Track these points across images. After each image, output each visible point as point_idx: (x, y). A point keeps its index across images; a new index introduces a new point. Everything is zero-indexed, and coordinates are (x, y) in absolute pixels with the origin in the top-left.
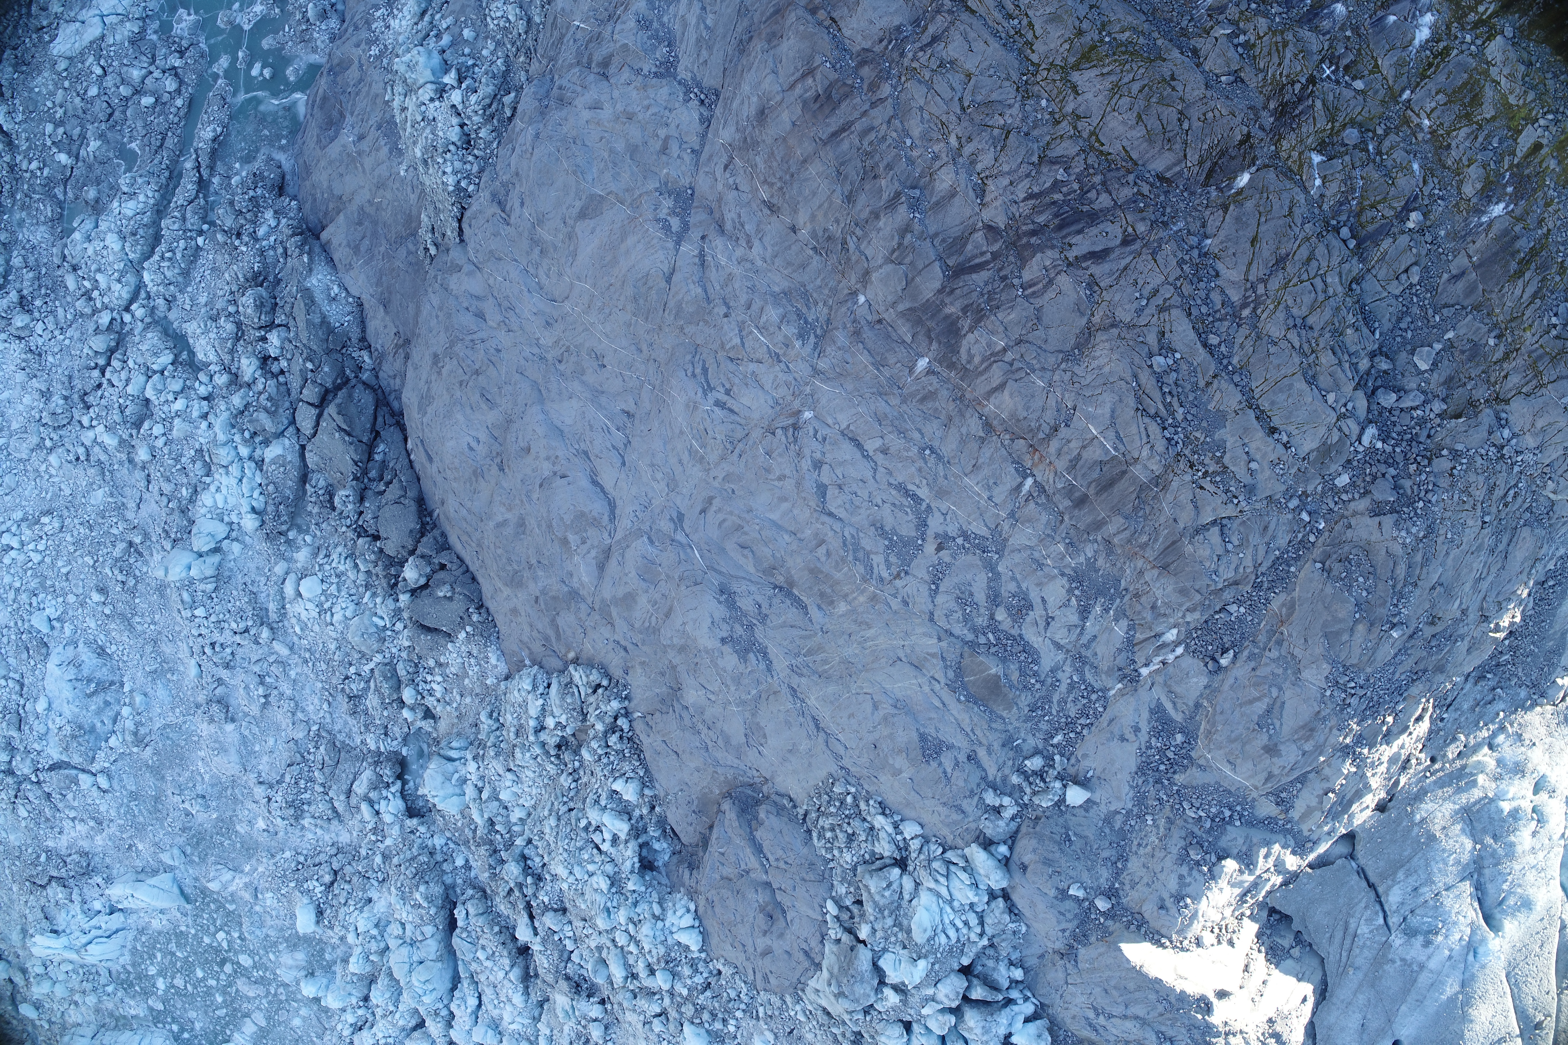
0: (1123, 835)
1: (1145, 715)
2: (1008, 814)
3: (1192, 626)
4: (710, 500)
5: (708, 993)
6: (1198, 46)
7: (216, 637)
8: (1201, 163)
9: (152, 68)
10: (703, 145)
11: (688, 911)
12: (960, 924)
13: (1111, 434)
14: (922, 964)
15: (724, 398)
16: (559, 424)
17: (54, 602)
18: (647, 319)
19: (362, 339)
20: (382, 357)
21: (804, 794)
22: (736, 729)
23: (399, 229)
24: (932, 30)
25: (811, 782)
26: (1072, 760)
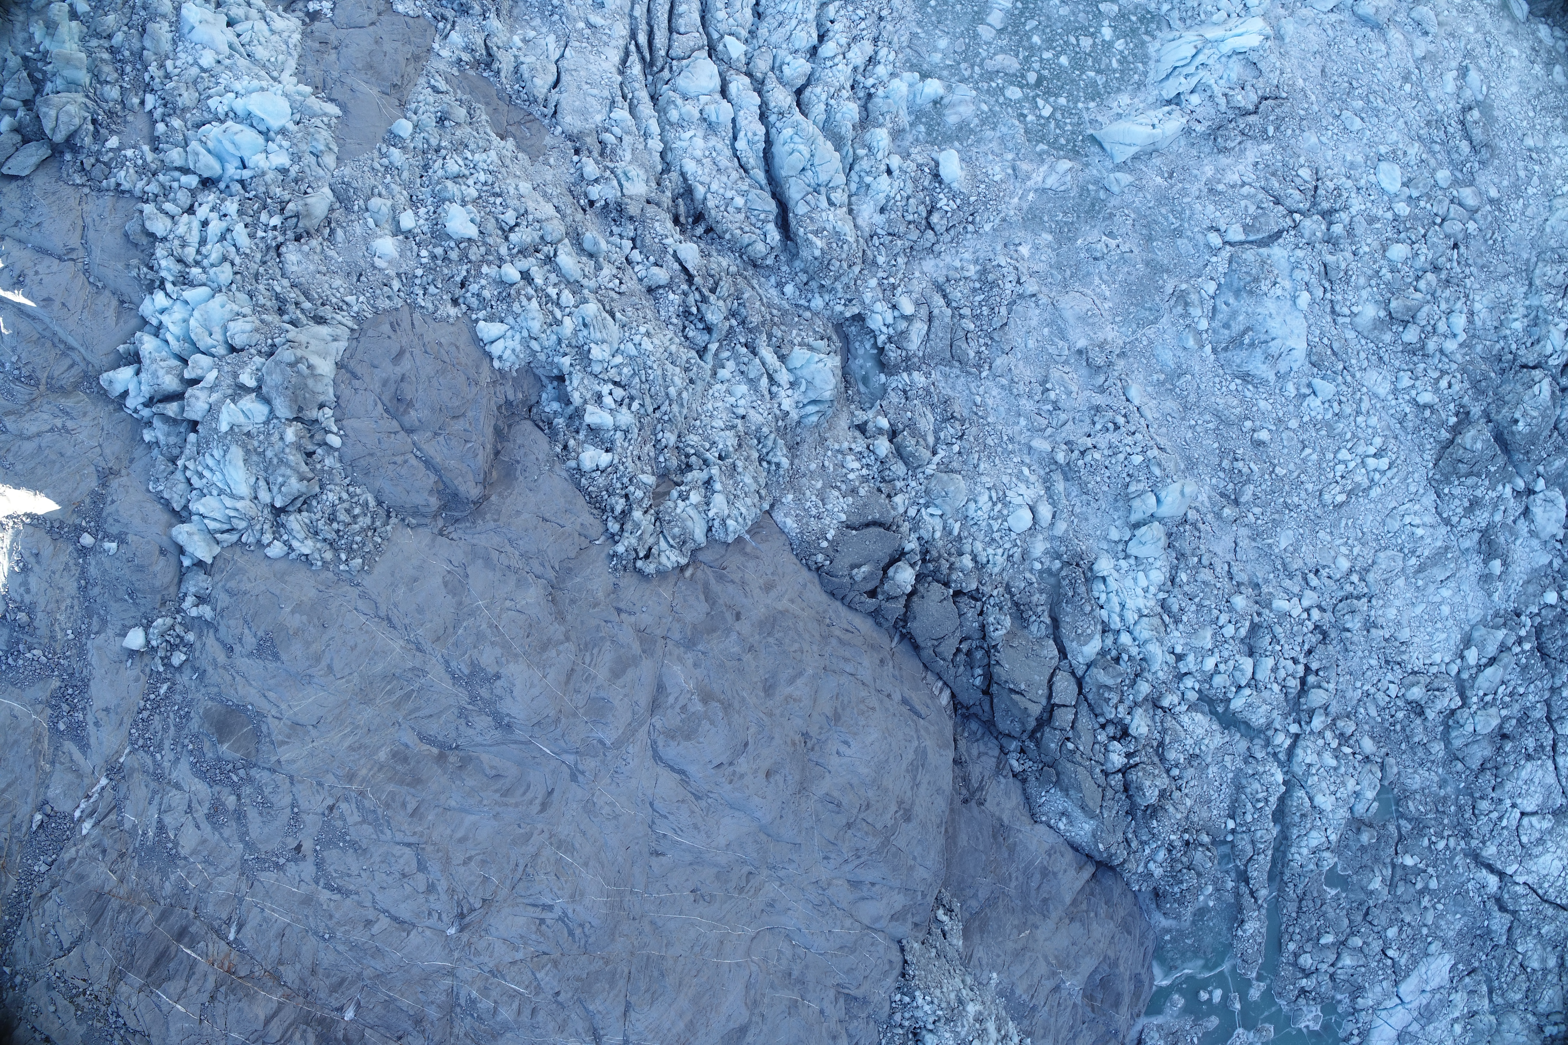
0: (89, 613)
1: (93, 741)
2: (190, 600)
3: (71, 842)
4: (544, 806)
5: (458, 279)
7: (1113, 437)
9: (1331, 971)
11: (500, 358)
12: (206, 473)
13: (165, 1009)
14: (224, 427)
15: (543, 916)
16: (737, 814)
17: (1313, 414)
18: (648, 958)
19: (1024, 781)
20: (998, 770)
21: (394, 540)
22: (478, 579)
23: (994, 914)
25: (388, 557)
26: (148, 671)
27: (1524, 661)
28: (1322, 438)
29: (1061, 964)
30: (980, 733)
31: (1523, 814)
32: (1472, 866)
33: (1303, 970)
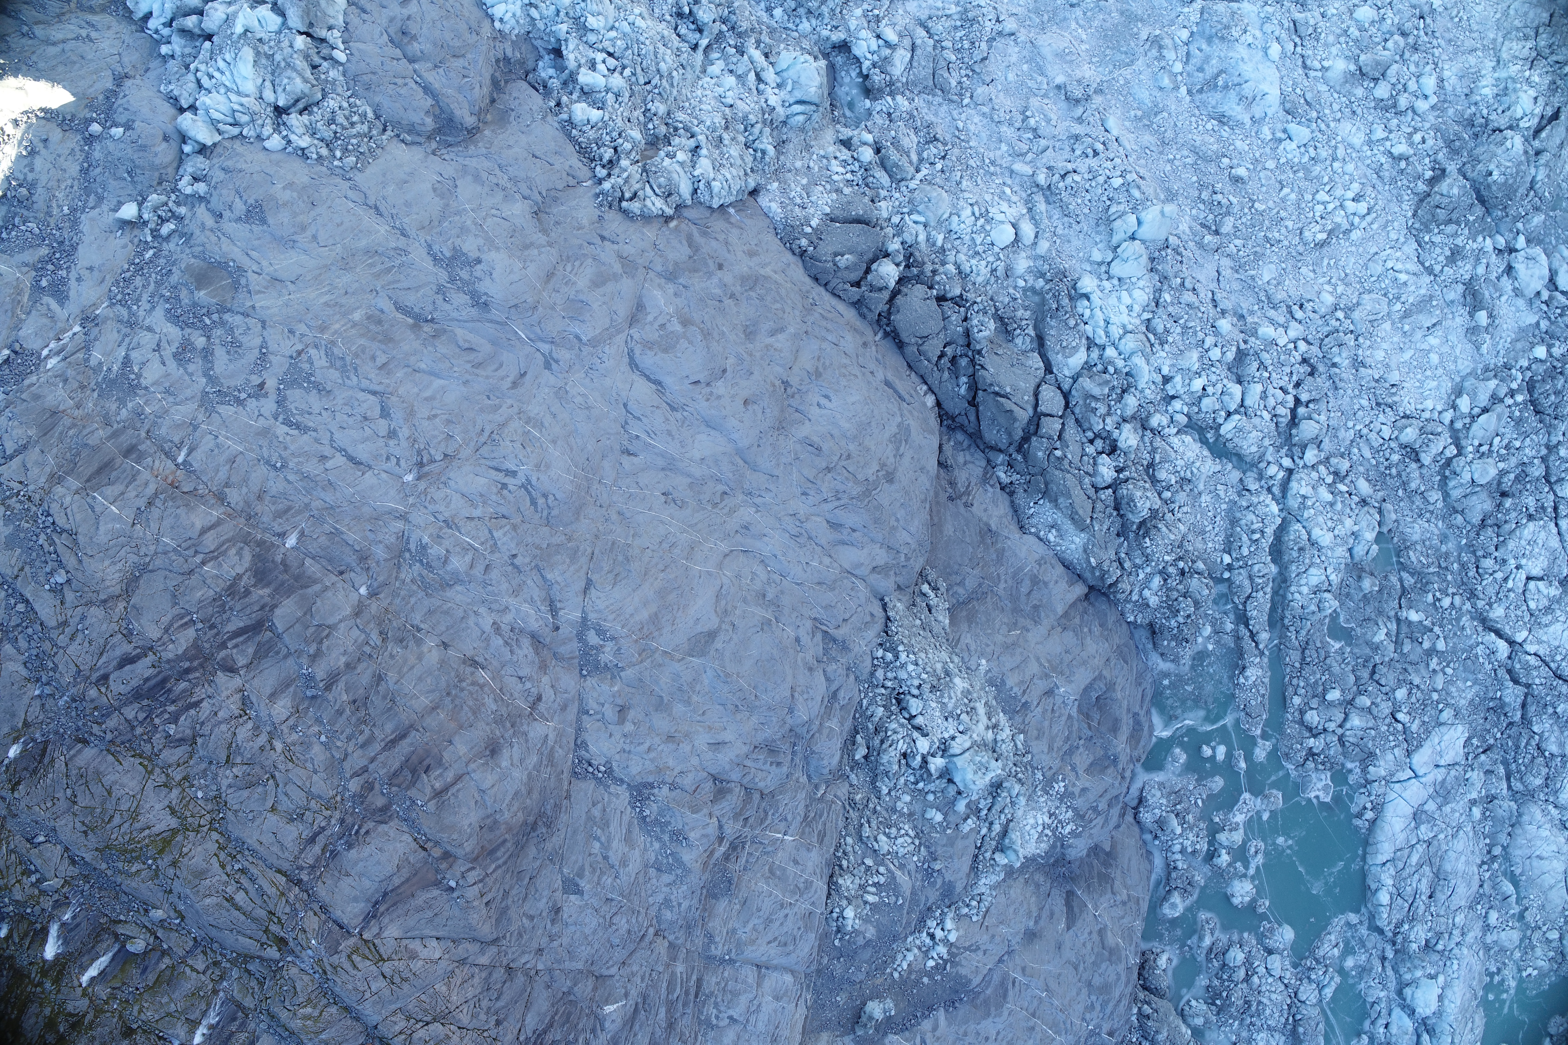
0: (87, 191)
1: (72, 294)
2: (187, 179)
3: (34, 374)
4: (515, 386)
6: (71, 868)
7: (1093, 162)
8: (53, 760)
9: (1340, 731)
10: (579, 721)
11: (501, 20)
12: (216, 74)
13: (99, 510)
14: (239, 29)
15: (506, 480)
16: (712, 432)
17: (1289, 156)
18: (613, 543)
19: (1011, 494)
20: (985, 480)
21: (388, 148)
22: (467, 190)
23: (982, 608)
24: (317, 849)
25: (381, 161)
26: (136, 240)
27: (1517, 414)
28: (1300, 179)
29: (1054, 669)
30: (966, 444)
31: (1529, 578)
32: (1480, 629)
33: (1310, 729)
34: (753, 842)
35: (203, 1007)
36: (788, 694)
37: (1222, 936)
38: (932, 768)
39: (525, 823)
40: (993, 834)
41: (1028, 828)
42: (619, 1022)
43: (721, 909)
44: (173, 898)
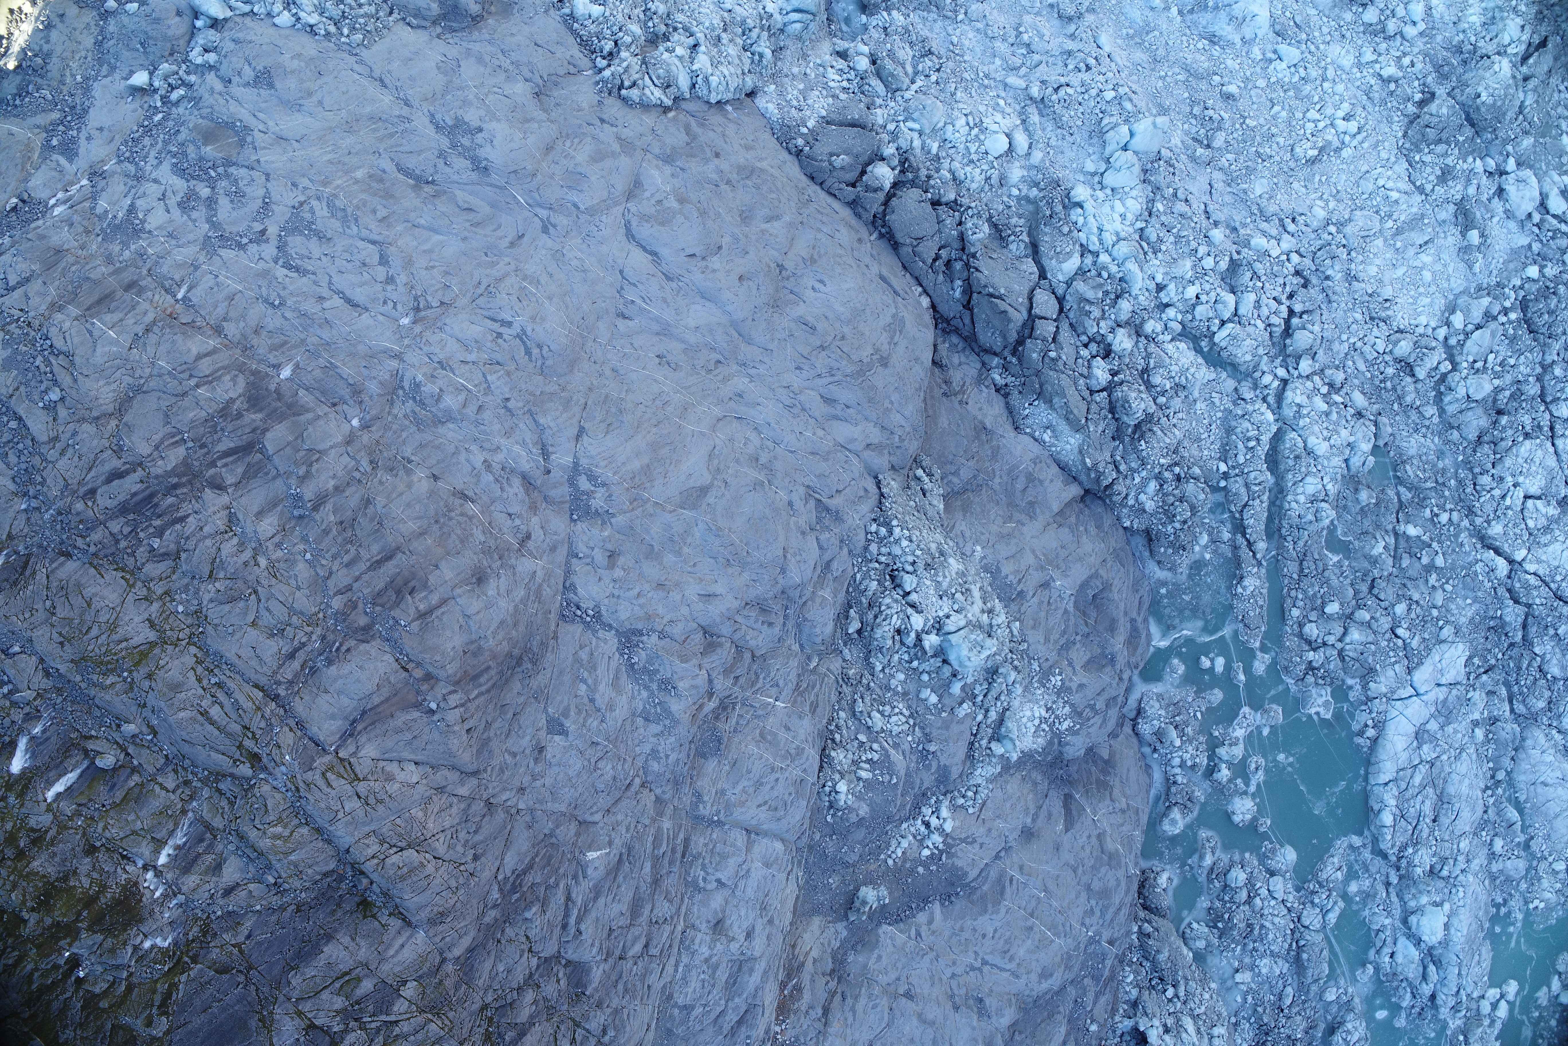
1: (81, 151)
2: (198, 50)
4: (513, 246)
6: (45, 680)
7: (1086, 76)
8: (34, 573)
9: (1339, 645)
10: (568, 563)
13: (97, 334)
15: (501, 330)
16: (707, 304)
17: (1280, 76)
18: (607, 397)
19: (1006, 396)
20: (979, 381)
21: (394, 29)
22: (469, 70)
23: (977, 500)
24: (296, 665)
25: (387, 40)
26: (146, 106)
27: (1511, 331)
28: (1290, 98)
29: (1050, 563)
30: (960, 346)
31: (1527, 497)
32: (1479, 546)
33: (1309, 643)
34: (743, 704)
35: (171, 826)
36: (780, 553)
37: (1223, 856)
38: (927, 644)
39: (509, 655)
40: (989, 721)
41: (1024, 720)
42: (602, 871)
43: (710, 770)
44: (147, 713)
